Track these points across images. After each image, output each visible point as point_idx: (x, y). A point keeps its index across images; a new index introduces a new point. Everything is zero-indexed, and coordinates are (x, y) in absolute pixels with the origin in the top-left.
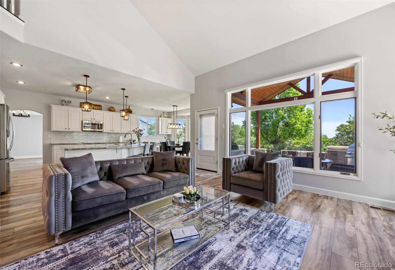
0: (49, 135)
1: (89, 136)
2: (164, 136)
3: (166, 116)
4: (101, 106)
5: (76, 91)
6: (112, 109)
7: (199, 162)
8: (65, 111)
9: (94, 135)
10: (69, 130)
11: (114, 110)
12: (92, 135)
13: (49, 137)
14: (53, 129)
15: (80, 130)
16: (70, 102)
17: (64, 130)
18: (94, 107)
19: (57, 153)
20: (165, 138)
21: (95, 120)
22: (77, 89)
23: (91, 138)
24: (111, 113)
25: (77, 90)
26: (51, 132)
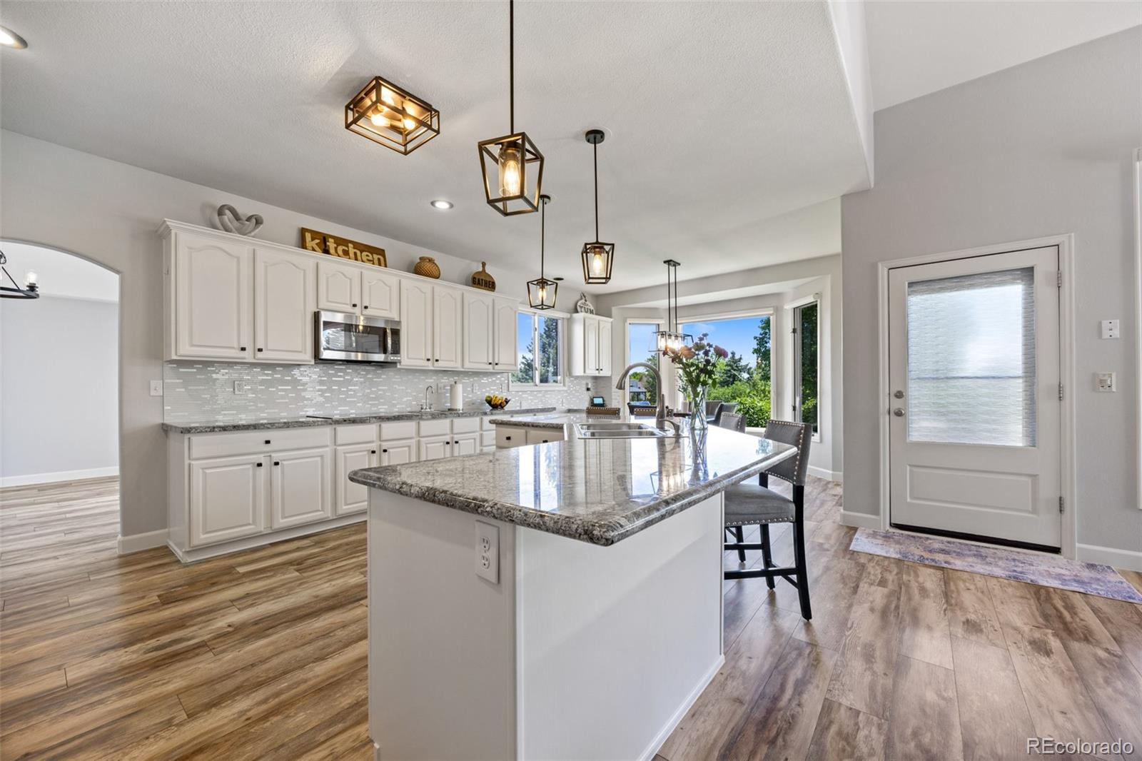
0: (153, 383)
1: (336, 383)
2: (584, 382)
3: (592, 308)
4: (381, 252)
5: (348, 126)
6: (428, 266)
7: (909, 500)
8: (238, 258)
9: (356, 378)
10: (260, 355)
11: (437, 273)
12: (350, 382)
13: (153, 393)
14: (181, 352)
15: (308, 356)
16: (259, 221)
17: (235, 354)
18: (358, 253)
19: (205, 474)
20: (588, 389)
21: (367, 312)
22: (350, 119)
23: (343, 393)
24: (425, 283)
25: (355, 121)
26: (168, 367)
